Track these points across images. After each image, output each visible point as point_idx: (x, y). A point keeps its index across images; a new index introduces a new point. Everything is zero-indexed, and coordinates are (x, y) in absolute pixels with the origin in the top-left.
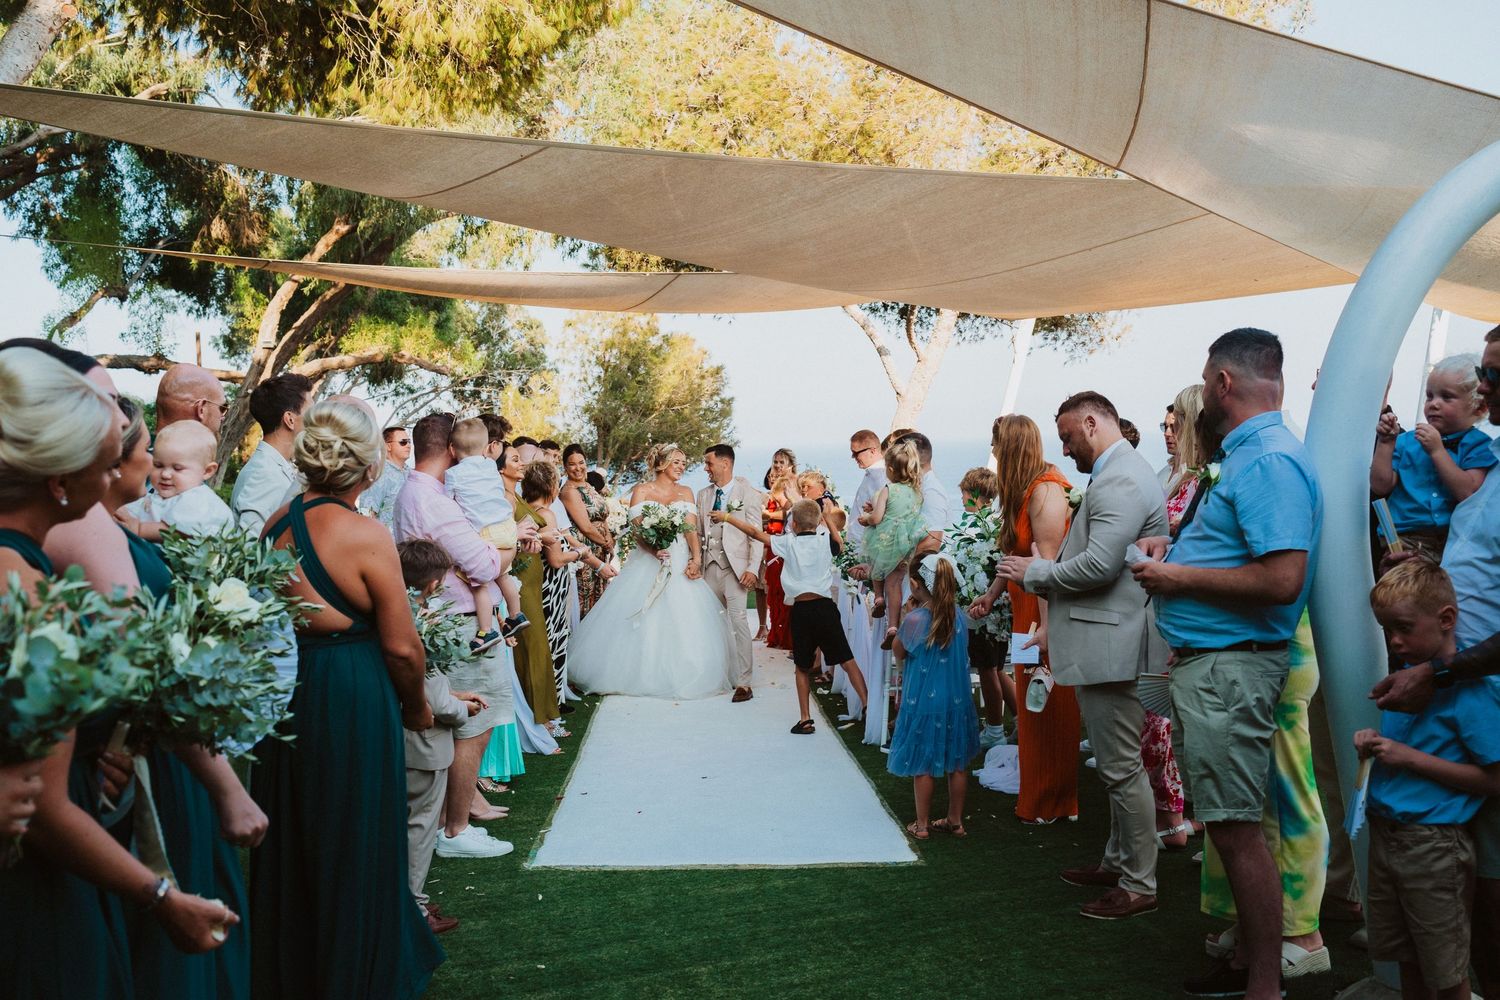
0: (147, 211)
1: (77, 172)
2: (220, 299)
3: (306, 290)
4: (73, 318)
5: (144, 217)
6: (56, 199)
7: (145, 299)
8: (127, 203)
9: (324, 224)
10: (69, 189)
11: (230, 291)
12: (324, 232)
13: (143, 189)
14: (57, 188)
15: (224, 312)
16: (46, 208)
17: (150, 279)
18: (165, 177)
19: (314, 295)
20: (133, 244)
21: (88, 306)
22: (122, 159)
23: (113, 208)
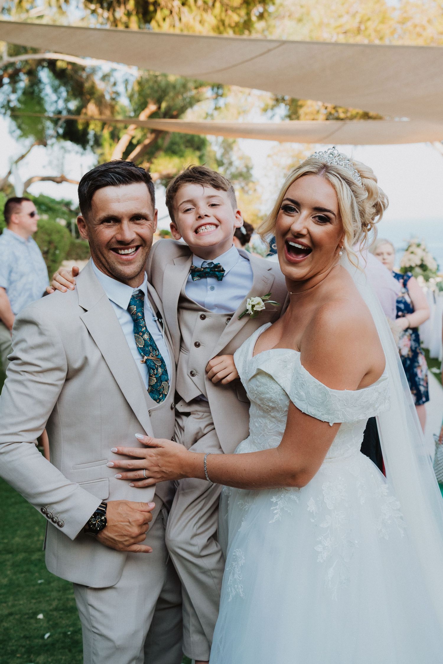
0: (56, 102)
1: (24, 82)
2: (92, 147)
3: (135, 141)
4: (23, 157)
5: (55, 105)
6: (13, 97)
7: (56, 147)
8: (46, 98)
9: (143, 106)
10: (20, 92)
11: (98, 143)
12: (143, 109)
13: (56, 90)
14: (14, 91)
15: (94, 153)
16: (9, 102)
17: (58, 136)
18: (65, 84)
19: (139, 143)
20: (50, 118)
21: (29, 151)
22: (44, 75)
23: (40, 101)
